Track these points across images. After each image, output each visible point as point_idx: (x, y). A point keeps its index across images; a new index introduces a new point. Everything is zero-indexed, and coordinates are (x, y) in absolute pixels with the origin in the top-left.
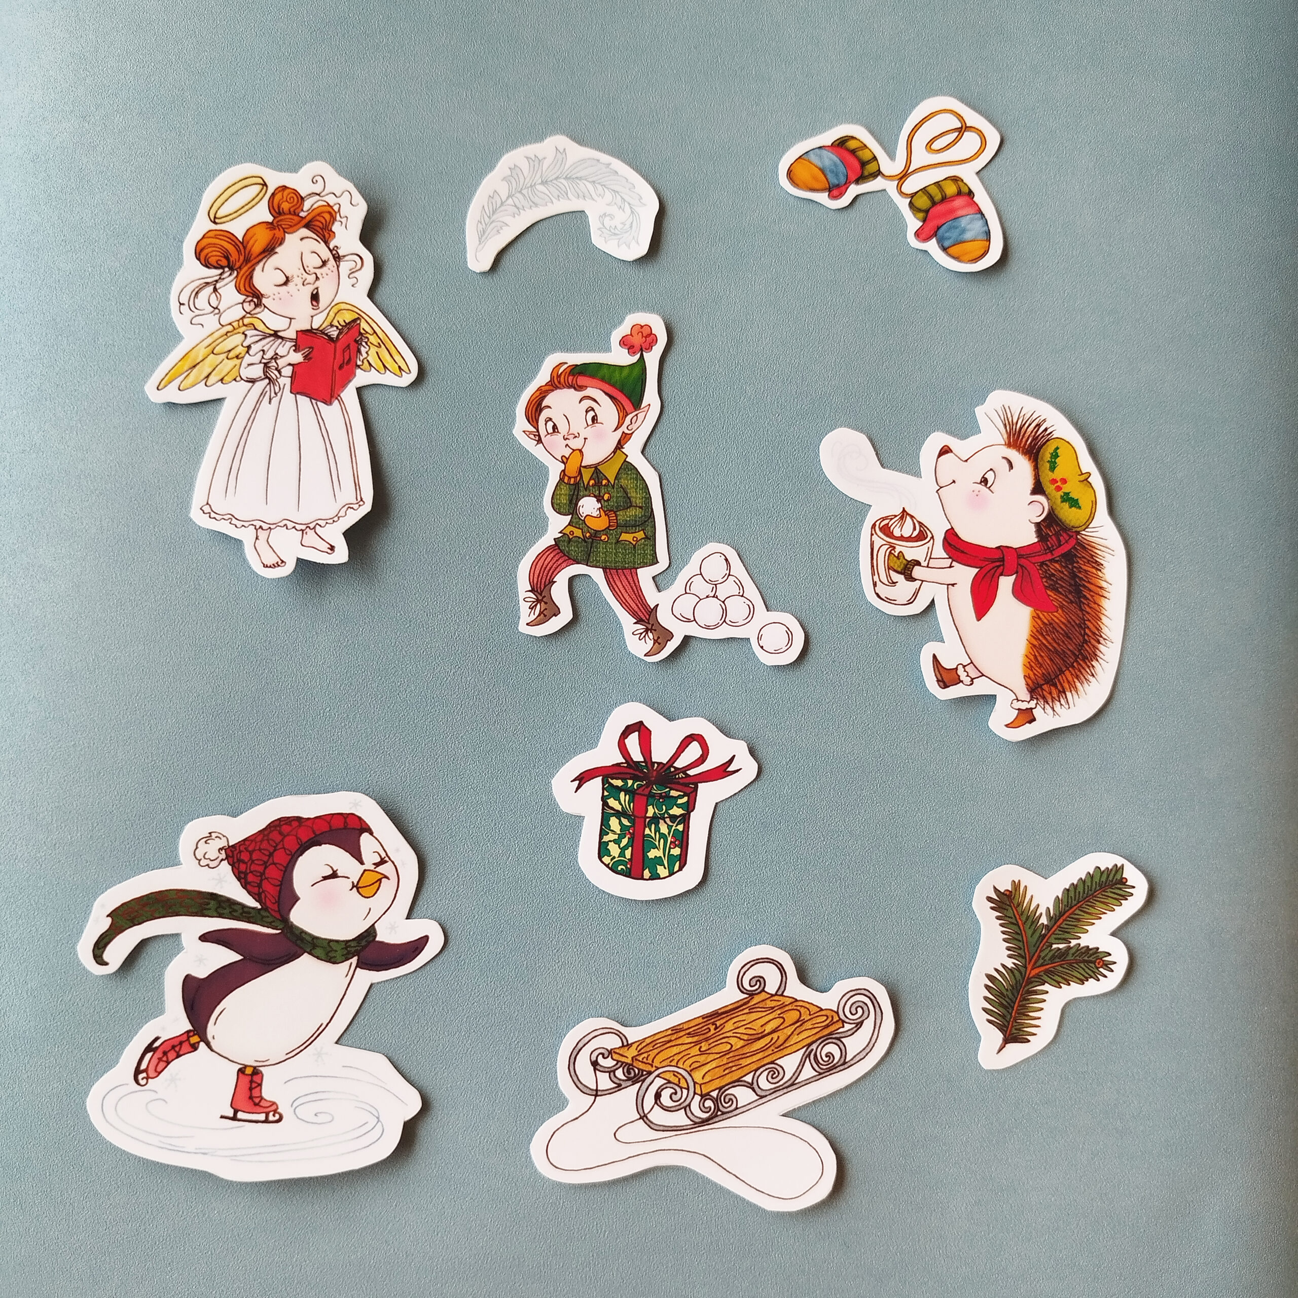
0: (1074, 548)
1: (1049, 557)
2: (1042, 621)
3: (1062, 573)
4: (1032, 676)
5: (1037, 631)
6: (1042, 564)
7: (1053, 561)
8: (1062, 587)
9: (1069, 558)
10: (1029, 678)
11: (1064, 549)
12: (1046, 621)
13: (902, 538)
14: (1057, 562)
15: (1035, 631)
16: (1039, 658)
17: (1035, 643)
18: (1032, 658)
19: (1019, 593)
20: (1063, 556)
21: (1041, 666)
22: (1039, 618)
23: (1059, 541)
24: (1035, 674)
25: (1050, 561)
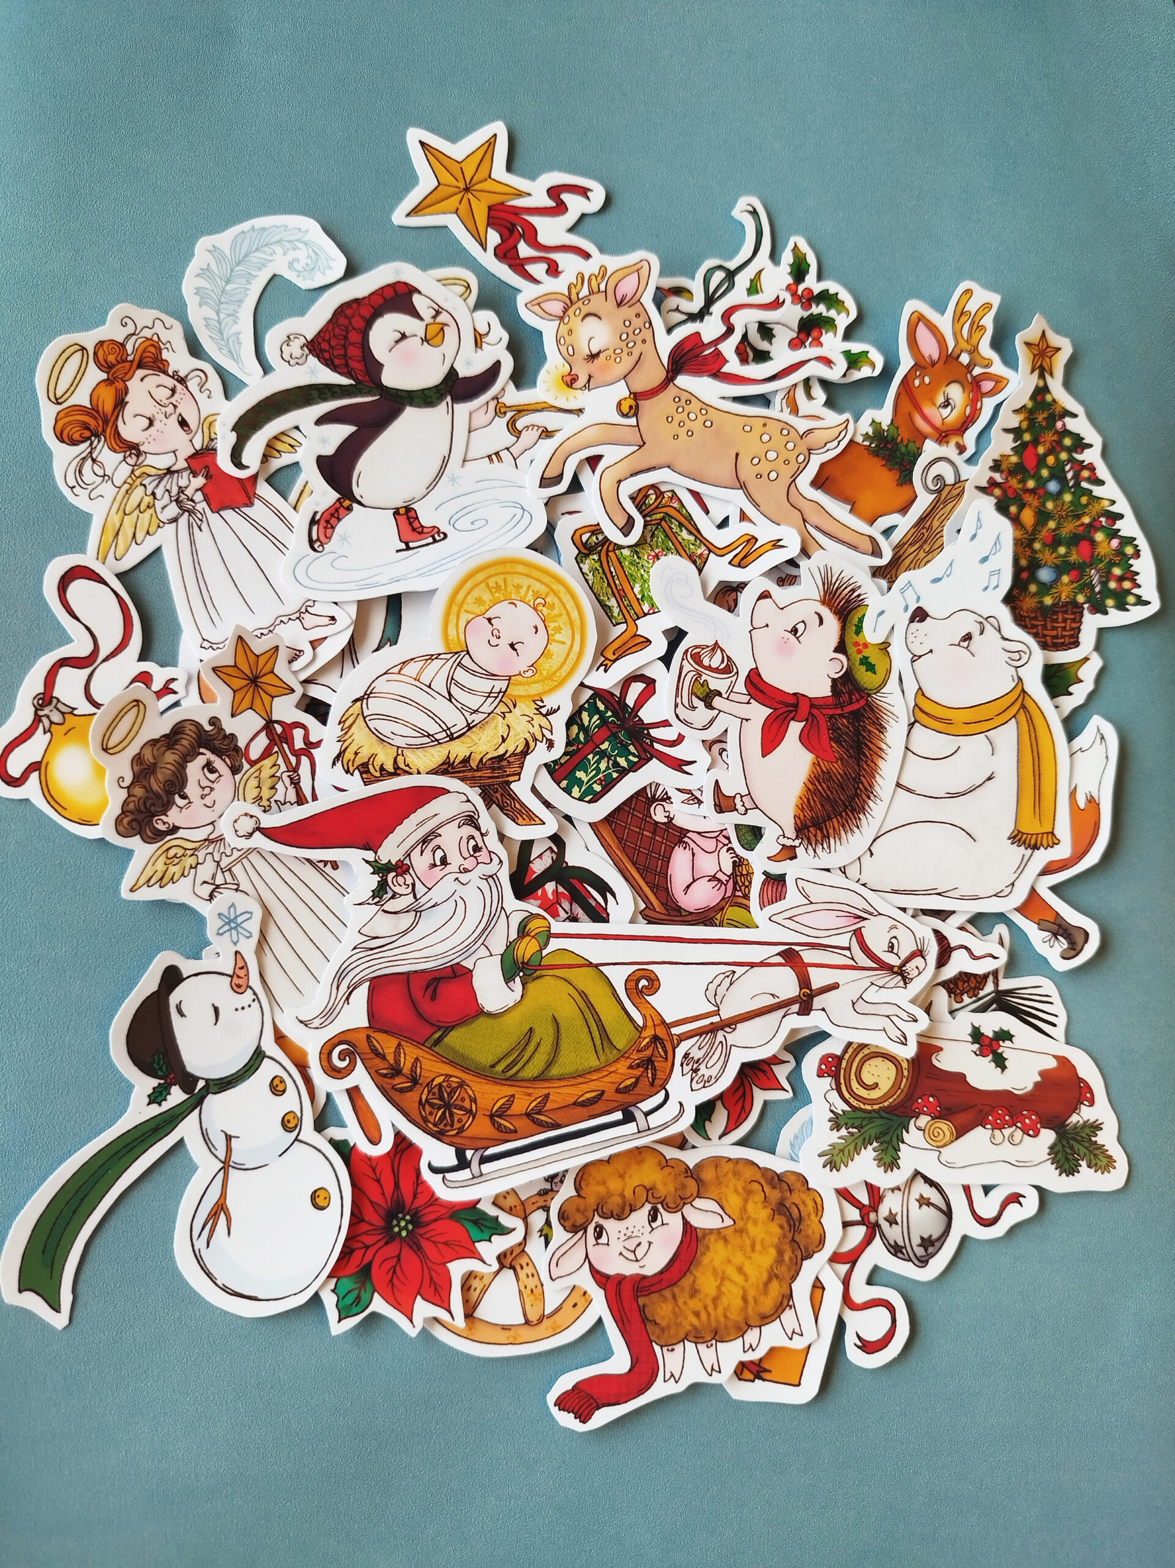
0: (863, 707)
1: (839, 711)
2: (821, 769)
3: (848, 728)
4: (802, 817)
5: (815, 777)
6: (832, 717)
7: (841, 716)
8: (845, 741)
9: (857, 716)
10: (799, 818)
11: (855, 707)
12: (825, 769)
13: (709, 668)
14: (845, 717)
15: (813, 776)
16: (812, 802)
17: (811, 787)
18: (805, 800)
19: (805, 739)
20: (851, 713)
21: (811, 809)
22: (819, 765)
23: (851, 699)
24: (805, 816)
25: (840, 715)
